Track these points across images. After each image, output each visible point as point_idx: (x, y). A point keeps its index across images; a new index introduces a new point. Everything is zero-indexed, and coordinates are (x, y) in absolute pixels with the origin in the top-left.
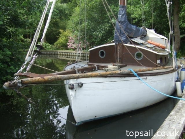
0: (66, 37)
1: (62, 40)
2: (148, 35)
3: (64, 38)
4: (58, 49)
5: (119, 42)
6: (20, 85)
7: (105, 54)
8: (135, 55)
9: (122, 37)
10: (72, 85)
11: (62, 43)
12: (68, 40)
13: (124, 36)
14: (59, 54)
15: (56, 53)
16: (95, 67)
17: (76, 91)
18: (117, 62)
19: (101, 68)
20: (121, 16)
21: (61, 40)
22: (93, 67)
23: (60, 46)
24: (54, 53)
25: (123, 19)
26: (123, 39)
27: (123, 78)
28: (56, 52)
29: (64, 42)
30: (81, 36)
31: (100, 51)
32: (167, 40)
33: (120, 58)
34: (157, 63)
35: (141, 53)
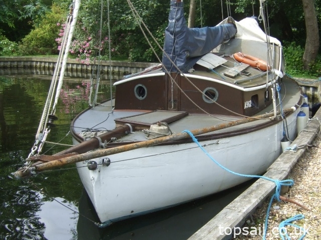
0: (52, 22)
1: (42, 32)
2: (239, 36)
3: (48, 27)
4: (32, 53)
5: (171, 71)
6: (34, 173)
7: (146, 92)
9: (178, 60)
10: (93, 163)
11: (42, 38)
12: (57, 31)
13: (181, 58)
14: (36, 67)
15: (29, 64)
16: (129, 127)
17: (99, 172)
18: (171, 107)
19: (138, 128)
20: (174, 21)
21: (40, 31)
22: (126, 128)
23: (37, 46)
24: (22, 63)
25: (178, 27)
26: (180, 64)
27: (177, 145)
28: (27, 61)
29: (47, 35)
30: (90, 23)
31: (137, 86)
32: (279, 47)
33: (175, 101)
34: (245, 107)
35: (215, 90)
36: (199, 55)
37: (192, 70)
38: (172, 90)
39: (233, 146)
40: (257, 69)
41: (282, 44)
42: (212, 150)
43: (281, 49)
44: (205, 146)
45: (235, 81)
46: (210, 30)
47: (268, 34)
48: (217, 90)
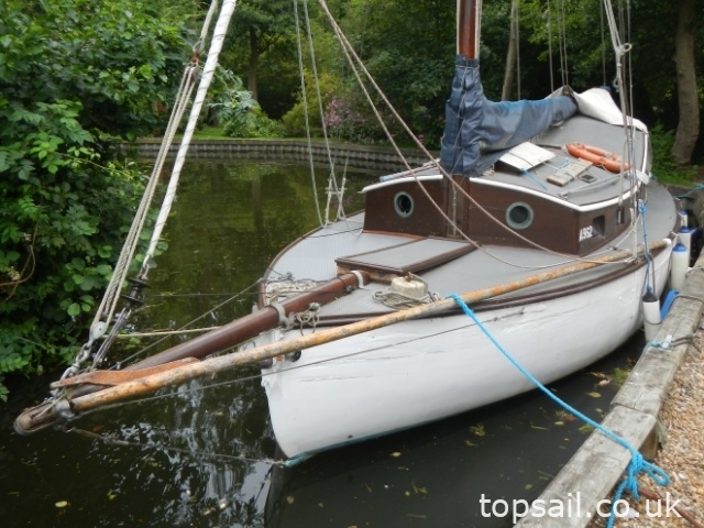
6: (68, 415)
8: (508, 214)
9: (466, 155)
13: (472, 152)
15: (290, 148)
16: (355, 277)
18: (452, 232)
19: (377, 276)
22: (348, 281)
26: (468, 161)
27: (440, 319)
28: (288, 145)
31: (398, 195)
32: (644, 135)
33: (458, 222)
34: (581, 238)
35: (527, 207)
36: (504, 147)
37: (489, 172)
38: (455, 205)
39: (551, 316)
40: (601, 167)
41: (649, 129)
42: (511, 326)
43: (646, 137)
44: (496, 319)
45: (563, 191)
46: (530, 106)
47: (628, 113)
48: (533, 208)
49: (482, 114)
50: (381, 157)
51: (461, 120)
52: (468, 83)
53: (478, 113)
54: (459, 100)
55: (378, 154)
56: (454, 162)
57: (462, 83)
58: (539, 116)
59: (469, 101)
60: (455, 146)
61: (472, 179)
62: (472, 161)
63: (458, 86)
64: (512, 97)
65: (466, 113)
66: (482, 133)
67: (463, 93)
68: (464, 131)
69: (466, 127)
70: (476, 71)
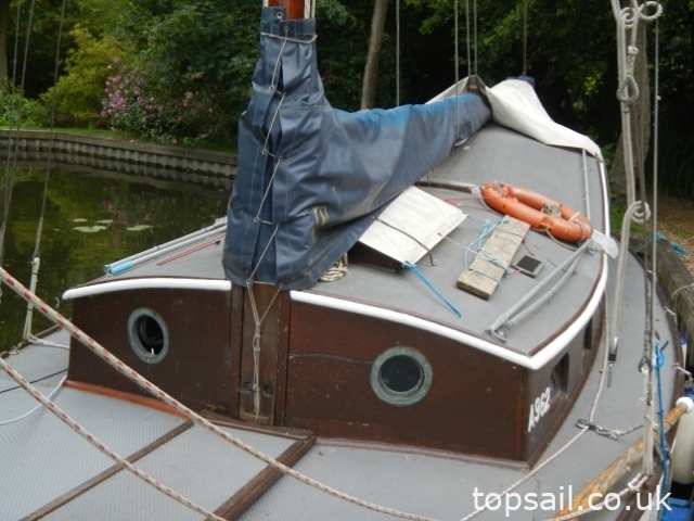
0: (100, 64)
1: (80, 81)
3: (92, 72)
5: (255, 278)
8: (375, 371)
11: (79, 94)
21: (76, 80)
26: (286, 257)
32: (598, 163)
33: (264, 387)
34: (532, 421)
35: (420, 358)
37: (336, 270)
38: (257, 349)
40: (545, 234)
41: (604, 152)
43: (602, 166)
45: (495, 320)
46: (418, 115)
48: (430, 359)
49: (319, 148)
50: (185, 164)
51: (271, 161)
52: (289, 75)
53: (312, 145)
54: (268, 115)
55: (180, 158)
56: (256, 255)
57: (275, 74)
58: (434, 135)
59: (289, 117)
60: (257, 219)
61: (296, 295)
62: (299, 255)
63: (265, 81)
64: (383, 100)
65: (282, 145)
66: (320, 189)
67: (276, 97)
68: (278, 187)
69: (282, 176)
70: (308, 50)
